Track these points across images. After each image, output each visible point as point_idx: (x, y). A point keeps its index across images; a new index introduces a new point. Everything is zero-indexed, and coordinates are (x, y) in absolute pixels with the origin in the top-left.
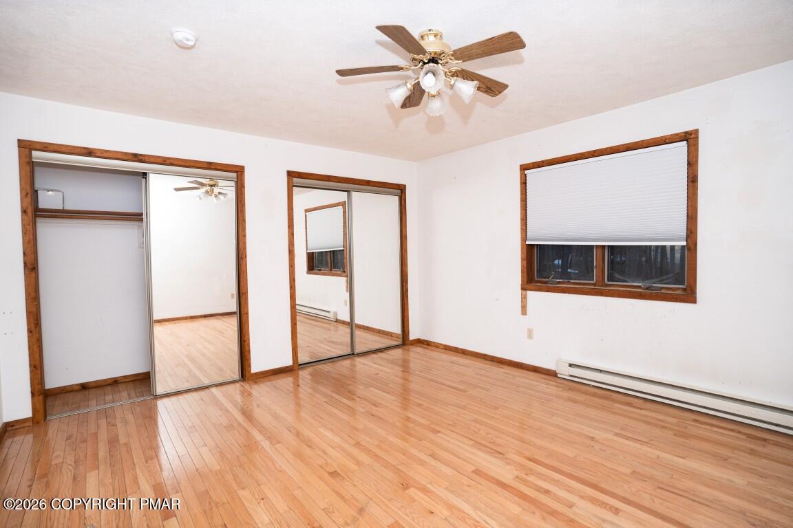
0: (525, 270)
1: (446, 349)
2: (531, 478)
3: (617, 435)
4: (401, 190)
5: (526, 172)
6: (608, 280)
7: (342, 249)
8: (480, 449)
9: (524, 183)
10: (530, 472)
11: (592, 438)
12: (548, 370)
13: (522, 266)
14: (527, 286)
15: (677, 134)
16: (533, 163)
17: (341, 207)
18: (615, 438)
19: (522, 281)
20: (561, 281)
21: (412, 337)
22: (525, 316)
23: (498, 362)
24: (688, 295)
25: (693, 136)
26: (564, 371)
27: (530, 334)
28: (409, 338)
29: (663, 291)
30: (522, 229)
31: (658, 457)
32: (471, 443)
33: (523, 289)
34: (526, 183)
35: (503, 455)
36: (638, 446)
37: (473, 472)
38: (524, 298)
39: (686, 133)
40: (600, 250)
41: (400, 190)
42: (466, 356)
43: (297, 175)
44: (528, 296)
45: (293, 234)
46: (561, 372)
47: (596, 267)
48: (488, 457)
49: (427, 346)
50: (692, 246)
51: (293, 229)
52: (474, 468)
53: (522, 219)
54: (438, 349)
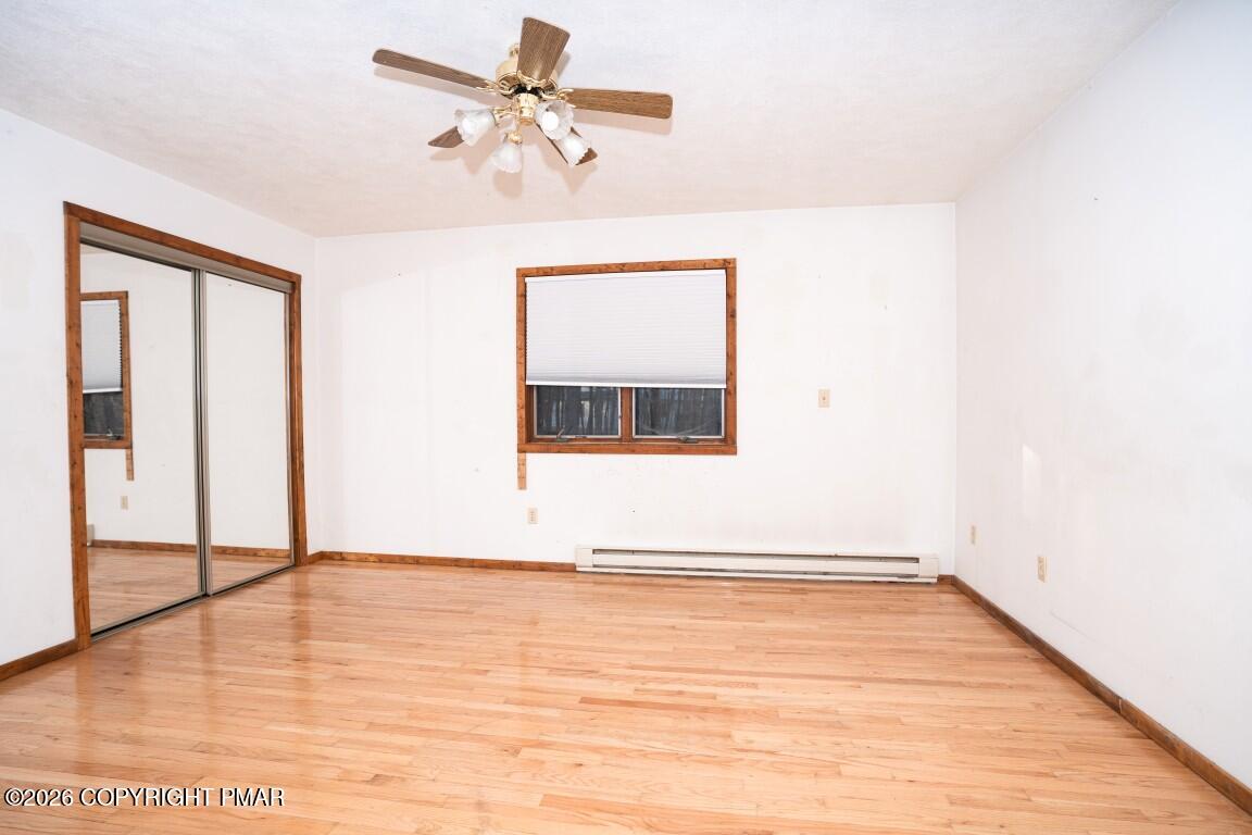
0: (524, 423)
1: (381, 561)
2: (651, 686)
3: (691, 617)
4: (293, 283)
5: (527, 279)
6: (637, 433)
7: (118, 389)
8: (564, 675)
9: (522, 296)
10: (645, 680)
11: (673, 627)
12: (562, 565)
13: (520, 417)
14: (527, 447)
15: (715, 260)
16: (537, 268)
17: (116, 302)
18: (693, 621)
19: (520, 439)
20: (574, 437)
21: (312, 549)
22: (523, 491)
23: (481, 567)
24: (728, 445)
25: (731, 265)
26: (586, 561)
27: (533, 516)
28: (306, 551)
29: (700, 443)
30: (518, 363)
31: (745, 627)
32: (545, 671)
33: (520, 451)
34: (525, 296)
35: (597, 672)
36: (719, 622)
37: (580, 702)
38: (522, 464)
39: (725, 260)
40: (626, 395)
41: (290, 285)
42: (422, 567)
43: (89, 218)
44: (528, 462)
45: (79, 346)
46: (581, 564)
47: (621, 417)
48: (580, 680)
49: (340, 563)
50: (731, 388)
51: (79, 332)
52: (579, 698)
53: (519, 349)
54: (370, 564)
